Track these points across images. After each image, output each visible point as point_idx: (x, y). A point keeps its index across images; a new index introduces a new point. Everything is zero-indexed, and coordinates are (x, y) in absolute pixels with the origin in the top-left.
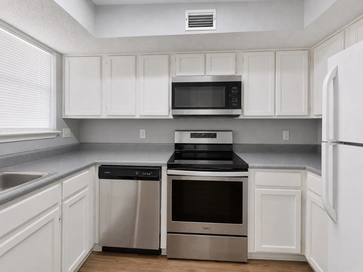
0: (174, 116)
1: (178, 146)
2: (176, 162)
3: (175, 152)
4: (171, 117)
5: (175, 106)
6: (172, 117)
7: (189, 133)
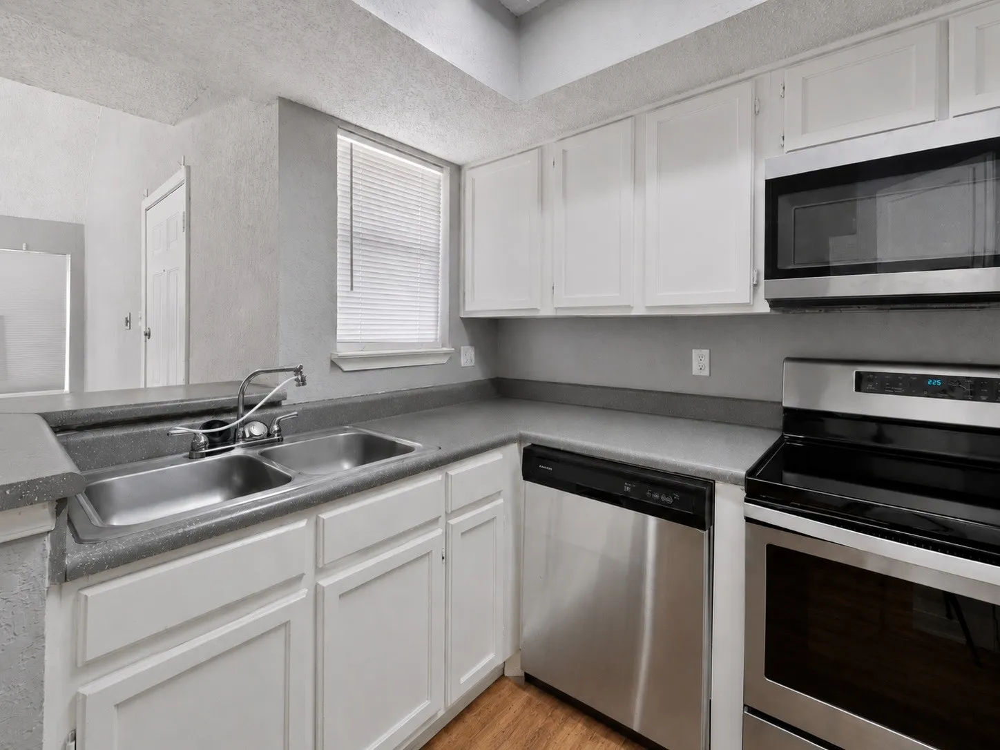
0: (774, 303)
1: (796, 419)
2: (791, 480)
3: (782, 439)
4: (765, 308)
5: (780, 266)
6: (769, 308)
7: (850, 373)
